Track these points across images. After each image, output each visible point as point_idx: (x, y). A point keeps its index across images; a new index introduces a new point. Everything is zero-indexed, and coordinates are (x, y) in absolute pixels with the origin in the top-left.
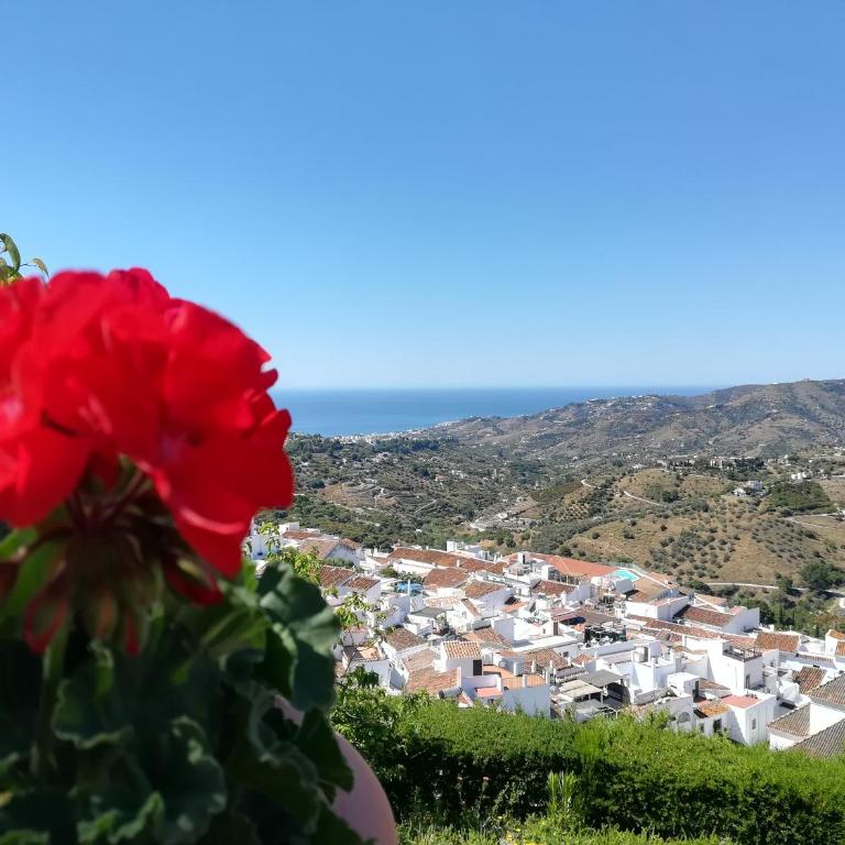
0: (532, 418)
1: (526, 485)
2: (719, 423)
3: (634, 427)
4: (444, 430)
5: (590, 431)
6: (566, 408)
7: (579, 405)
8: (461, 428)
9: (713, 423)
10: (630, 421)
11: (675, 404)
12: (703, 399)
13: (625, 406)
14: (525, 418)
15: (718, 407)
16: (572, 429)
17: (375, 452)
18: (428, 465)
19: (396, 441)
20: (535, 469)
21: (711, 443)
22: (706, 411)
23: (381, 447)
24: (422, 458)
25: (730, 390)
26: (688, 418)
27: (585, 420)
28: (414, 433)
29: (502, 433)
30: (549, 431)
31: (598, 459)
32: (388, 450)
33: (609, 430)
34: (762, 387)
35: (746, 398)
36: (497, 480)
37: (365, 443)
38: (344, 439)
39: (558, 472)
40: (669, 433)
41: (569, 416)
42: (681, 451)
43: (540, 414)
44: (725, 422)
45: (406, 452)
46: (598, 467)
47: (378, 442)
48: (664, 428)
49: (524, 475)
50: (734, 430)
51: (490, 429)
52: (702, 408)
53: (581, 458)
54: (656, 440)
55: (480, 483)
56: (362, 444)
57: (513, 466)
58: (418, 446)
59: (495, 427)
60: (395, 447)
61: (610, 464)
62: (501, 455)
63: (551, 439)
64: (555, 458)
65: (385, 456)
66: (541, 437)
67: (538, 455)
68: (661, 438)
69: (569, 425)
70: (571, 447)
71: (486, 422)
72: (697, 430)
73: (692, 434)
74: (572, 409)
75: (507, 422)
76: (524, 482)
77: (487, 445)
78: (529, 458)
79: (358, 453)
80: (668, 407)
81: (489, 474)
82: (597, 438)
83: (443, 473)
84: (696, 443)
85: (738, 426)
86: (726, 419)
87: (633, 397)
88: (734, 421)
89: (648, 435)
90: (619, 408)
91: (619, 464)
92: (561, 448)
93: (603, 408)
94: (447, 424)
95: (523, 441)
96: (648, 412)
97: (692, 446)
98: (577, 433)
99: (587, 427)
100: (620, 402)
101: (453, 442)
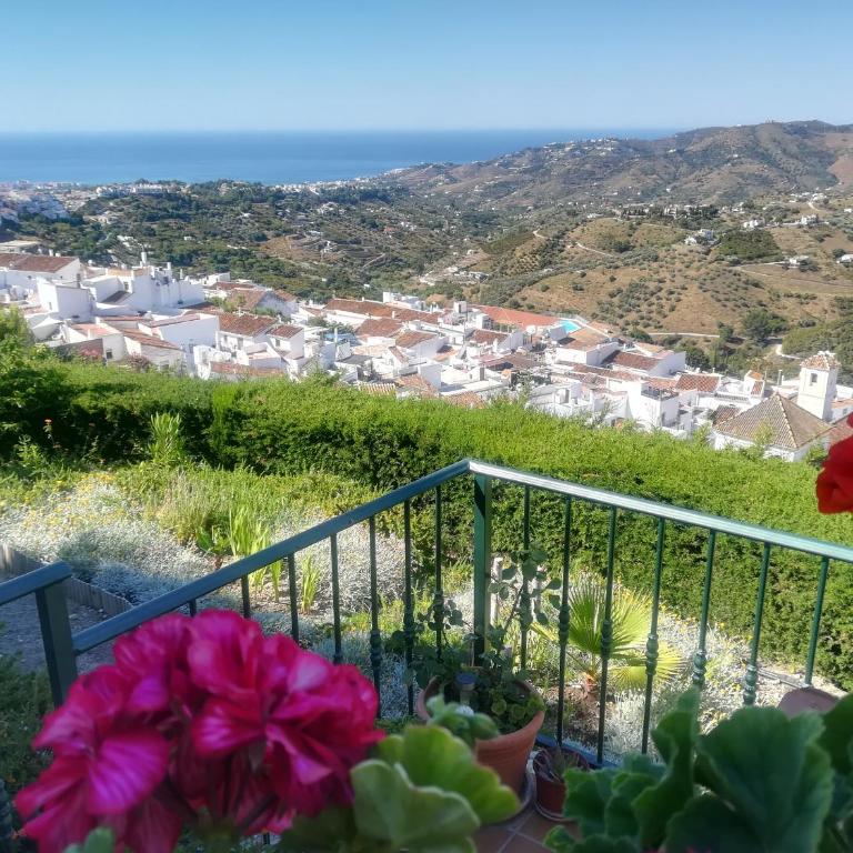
0: (487, 164)
1: (479, 238)
2: (677, 168)
3: (592, 174)
4: (394, 177)
5: (546, 178)
6: (523, 153)
7: (536, 150)
8: (412, 175)
9: (672, 169)
10: (588, 167)
11: (635, 149)
12: (664, 143)
13: (583, 152)
14: (480, 165)
15: (678, 151)
16: (527, 177)
17: (320, 201)
18: (376, 217)
19: (342, 190)
20: (488, 221)
21: (668, 190)
22: (666, 156)
23: (326, 196)
24: (371, 210)
25: (692, 133)
26: (647, 164)
27: (541, 167)
28: (362, 181)
29: (454, 181)
30: (501, 178)
31: (552, 209)
32: (335, 200)
33: (566, 177)
34: (725, 130)
35: (709, 140)
36: (448, 232)
37: (310, 193)
38: (287, 188)
39: (511, 222)
40: (626, 181)
41: (525, 163)
42: (638, 200)
43: (495, 160)
44: (684, 169)
45: (354, 202)
46: (552, 216)
47: (323, 191)
48: (622, 174)
49: (477, 227)
50: (693, 176)
51: (441, 177)
52: (663, 152)
53: (536, 207)
54: (613, 189)
55: (431, 236)
56: (306, 194)
57: (466, 217)
58: (369, 196)
59: (447, 175)
60: (341, 197)
61: (564, 213)
62: (453, 205)
63: (506, 187)
64: (509, 208)
65: (331, 206)
66: (495, 186)
67: (492, 206)
68: (618, 186)
69: (525, 171)
70: (526, 195)
71: (438, 169)
72: (655, 176)
73: (650, 181)
74: (528, 154)
75: (461, 169)
76: (476, 234)
77: (439, 195)
78: (482, 209)
79: (303, 203)
80: (630, 152)
81: (440, 226)
82: (552, 186)
83: (392, 225)
84: (653, 191)
85: (697, 173)
86: (685, 165)
87: (592, 141)
88: (693, 166)
89: (605, 183)
90: (577, 152)
91: (574, 214)
92: (514, 197)
93: (561, 153)
94: (397, 171)
95: (477, 190)
96: (606, 157)
97: (648, 194)
98: (533, 181)
99: (543, 175)
100: (579, 146)
101: (403, 191)
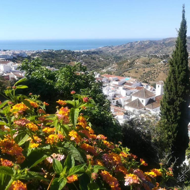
0: (120, 46)
1: (117, 62)
2: (163, 47)
3: (143, 48)
4: (100, 49)
5: (133, 49)
6: (128, 43)
7: (131, 43)
8: (104, 48)
9: (161, 47)
10: (143, 46)
11: (154, 42)
12: (160, 41)
13: (142, 43)
14: (119, 46)
15: (163, 43)
16: (129, 48)
17: (83, 54)
18: (94, 57)
19: (88, 51)
20: (120, 58)
21: (161, 51)
22: (160, 44)
23: (84, 53)
24: (94, 56)
25: (166, 39)
26: (156, 46)
27: (132, 46)
28: (93, 50)
29: (113, 50)
30: (124, 49)
31: (134, 56)
33: (138, 49)
34: (173, 38)
35: (170, 40)
36: (110, 60)
37: (81, 52)
38: (76, 51)
39: (125, 58)
40: (151, 49)
41: (129, 45)
42: (153, 53)
43: (122, 45)
44: (164, 47)
45: (90, 54)
47: (84, 52)
48: (150, 48)
49: (117, 59)
50: (166, 48)
51: (110, 49)
52: (159, 43)
53: (131, 55)
54: (148, 51)
55: (107, 61)
56: (80, 52)
57: (115, 57)
58: (94, 53)
59: (112, 48)
60: (88, 53)
61: (136, 56)
62: (112, 55)
63: (124, 51)
64: (125, 55)
65: (85, 55)
66: (122, 50)
67: (121, 55)
68: (149, 50)
69: (129, 47)
70: (129, 53)
71: (110, 47)
72: (158, 48)
73: (156, 49)
74: (130, 43)
75: (115, 47)
76: (117, 61)
77: (110, 52)
78: (119, 55)
79: (79, 54)
80: (152, 43)
81: (109, 59)
82: (134, 51)
83: (98, 59)
84: (157, 51)
85: (167, 47)
86: (165, 46)
87: (144, 41)
88: (166, 46)
89: (146, 50)
90: (140, 43)
91: (138, 56)
92: (126, 53)
93: (137, 43)
95: (118, 51)
96: (147, 44)
97: (156, 52)
98: (130, 49)
99: (133, 48)
100: (141, 42)
101: (101, 52)
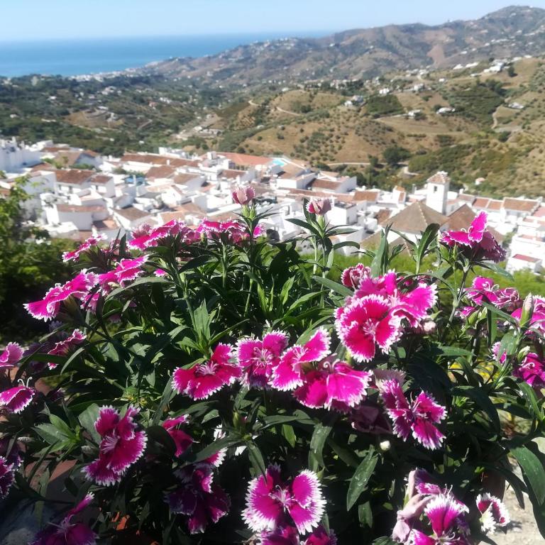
0: (215, 57)
1: (213, 106)
2: (336, 56)
3: (282, 62)
4: (152, 68)
5: (254, 65)
6: (236, 50)
7: (246, 47)
8: (164, 66)
9: (333, 57)
10: (280, 57)
11: (309, 45)
12: (327, 40)
13: (276, 47)
14: (209, 58)
15: (336, 45)
16: (241, 65)
17: (103, 86)
18: (143, 95)
19: (119, 78)
20: (218, 95)
21: (331, 70)
22: (328, 49)
23: (107, 83)
24: (138, 90)
25: (343, 33)
26: (317, 54)
27: (249, 58)
28: (131, 72)
29: (193, 69)
30: (223, 66)
31: (259, 86)
32: (113, 85)
33: (266, 64)
34: (364, 30)
35: (354, 38)
36: (193, 104)
37: (96, 80)
38: (79, 78)
39: (234, 96)
40: (305, 66)
41: (239, 55)
42: (313, 78)
43: (219, 54)
44: (340, 56)
45: (127, 86)
46: (260, 91)
47: (105, 79)
48: (302, 62)
49: (211, 99)
50: (345, 62)
51: (184, 67)
52: (326, 46)
53: (249, 85)
54: (296, 71)
55: (181, 107)
56: (93, 81)
57: (204, 93)
58: (136, 81)
59: (188, 65)
60: (118, 82)
61: (267, 88)
62: (194, 85)
63: (228, 72)
64: (231, 85)
65: (111, 89)
66: (221, 71)
67: (220, 85)
68: (299, 69)
69: (239, 61)
70: (242, 77)
71: (182, 61)
72: (322, 62)
73: (319, 65)
74: (241, 49)
75: (197, 61)
76: (211, 104)
77: (184, 78)
78: (213, 87)
79: (92, 87)
80: (305, 47)
81: (187, 100)
82: (258, 70)
83: (154, 100)
84: (322, 71)
85: (348, 59)
86: (341, 54)
87: (282, 40)
88: (346, 55)
89: (292, 67)
90: (272, 48)
91: (273, 88)
92: (234, 79)
93: (262, 49)
94: (154, 63)
95: (209, 74)
96: (291, 50)
97: (320, 73)
98: (245, 67)
99: (252, 63)
100: (273, 44)
101: (160, 77)
